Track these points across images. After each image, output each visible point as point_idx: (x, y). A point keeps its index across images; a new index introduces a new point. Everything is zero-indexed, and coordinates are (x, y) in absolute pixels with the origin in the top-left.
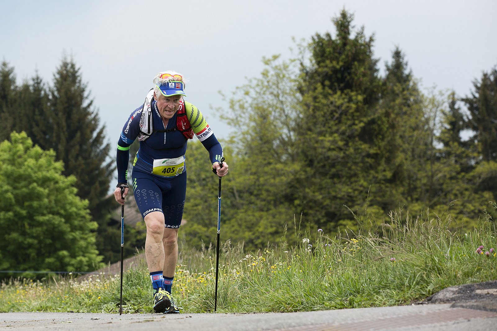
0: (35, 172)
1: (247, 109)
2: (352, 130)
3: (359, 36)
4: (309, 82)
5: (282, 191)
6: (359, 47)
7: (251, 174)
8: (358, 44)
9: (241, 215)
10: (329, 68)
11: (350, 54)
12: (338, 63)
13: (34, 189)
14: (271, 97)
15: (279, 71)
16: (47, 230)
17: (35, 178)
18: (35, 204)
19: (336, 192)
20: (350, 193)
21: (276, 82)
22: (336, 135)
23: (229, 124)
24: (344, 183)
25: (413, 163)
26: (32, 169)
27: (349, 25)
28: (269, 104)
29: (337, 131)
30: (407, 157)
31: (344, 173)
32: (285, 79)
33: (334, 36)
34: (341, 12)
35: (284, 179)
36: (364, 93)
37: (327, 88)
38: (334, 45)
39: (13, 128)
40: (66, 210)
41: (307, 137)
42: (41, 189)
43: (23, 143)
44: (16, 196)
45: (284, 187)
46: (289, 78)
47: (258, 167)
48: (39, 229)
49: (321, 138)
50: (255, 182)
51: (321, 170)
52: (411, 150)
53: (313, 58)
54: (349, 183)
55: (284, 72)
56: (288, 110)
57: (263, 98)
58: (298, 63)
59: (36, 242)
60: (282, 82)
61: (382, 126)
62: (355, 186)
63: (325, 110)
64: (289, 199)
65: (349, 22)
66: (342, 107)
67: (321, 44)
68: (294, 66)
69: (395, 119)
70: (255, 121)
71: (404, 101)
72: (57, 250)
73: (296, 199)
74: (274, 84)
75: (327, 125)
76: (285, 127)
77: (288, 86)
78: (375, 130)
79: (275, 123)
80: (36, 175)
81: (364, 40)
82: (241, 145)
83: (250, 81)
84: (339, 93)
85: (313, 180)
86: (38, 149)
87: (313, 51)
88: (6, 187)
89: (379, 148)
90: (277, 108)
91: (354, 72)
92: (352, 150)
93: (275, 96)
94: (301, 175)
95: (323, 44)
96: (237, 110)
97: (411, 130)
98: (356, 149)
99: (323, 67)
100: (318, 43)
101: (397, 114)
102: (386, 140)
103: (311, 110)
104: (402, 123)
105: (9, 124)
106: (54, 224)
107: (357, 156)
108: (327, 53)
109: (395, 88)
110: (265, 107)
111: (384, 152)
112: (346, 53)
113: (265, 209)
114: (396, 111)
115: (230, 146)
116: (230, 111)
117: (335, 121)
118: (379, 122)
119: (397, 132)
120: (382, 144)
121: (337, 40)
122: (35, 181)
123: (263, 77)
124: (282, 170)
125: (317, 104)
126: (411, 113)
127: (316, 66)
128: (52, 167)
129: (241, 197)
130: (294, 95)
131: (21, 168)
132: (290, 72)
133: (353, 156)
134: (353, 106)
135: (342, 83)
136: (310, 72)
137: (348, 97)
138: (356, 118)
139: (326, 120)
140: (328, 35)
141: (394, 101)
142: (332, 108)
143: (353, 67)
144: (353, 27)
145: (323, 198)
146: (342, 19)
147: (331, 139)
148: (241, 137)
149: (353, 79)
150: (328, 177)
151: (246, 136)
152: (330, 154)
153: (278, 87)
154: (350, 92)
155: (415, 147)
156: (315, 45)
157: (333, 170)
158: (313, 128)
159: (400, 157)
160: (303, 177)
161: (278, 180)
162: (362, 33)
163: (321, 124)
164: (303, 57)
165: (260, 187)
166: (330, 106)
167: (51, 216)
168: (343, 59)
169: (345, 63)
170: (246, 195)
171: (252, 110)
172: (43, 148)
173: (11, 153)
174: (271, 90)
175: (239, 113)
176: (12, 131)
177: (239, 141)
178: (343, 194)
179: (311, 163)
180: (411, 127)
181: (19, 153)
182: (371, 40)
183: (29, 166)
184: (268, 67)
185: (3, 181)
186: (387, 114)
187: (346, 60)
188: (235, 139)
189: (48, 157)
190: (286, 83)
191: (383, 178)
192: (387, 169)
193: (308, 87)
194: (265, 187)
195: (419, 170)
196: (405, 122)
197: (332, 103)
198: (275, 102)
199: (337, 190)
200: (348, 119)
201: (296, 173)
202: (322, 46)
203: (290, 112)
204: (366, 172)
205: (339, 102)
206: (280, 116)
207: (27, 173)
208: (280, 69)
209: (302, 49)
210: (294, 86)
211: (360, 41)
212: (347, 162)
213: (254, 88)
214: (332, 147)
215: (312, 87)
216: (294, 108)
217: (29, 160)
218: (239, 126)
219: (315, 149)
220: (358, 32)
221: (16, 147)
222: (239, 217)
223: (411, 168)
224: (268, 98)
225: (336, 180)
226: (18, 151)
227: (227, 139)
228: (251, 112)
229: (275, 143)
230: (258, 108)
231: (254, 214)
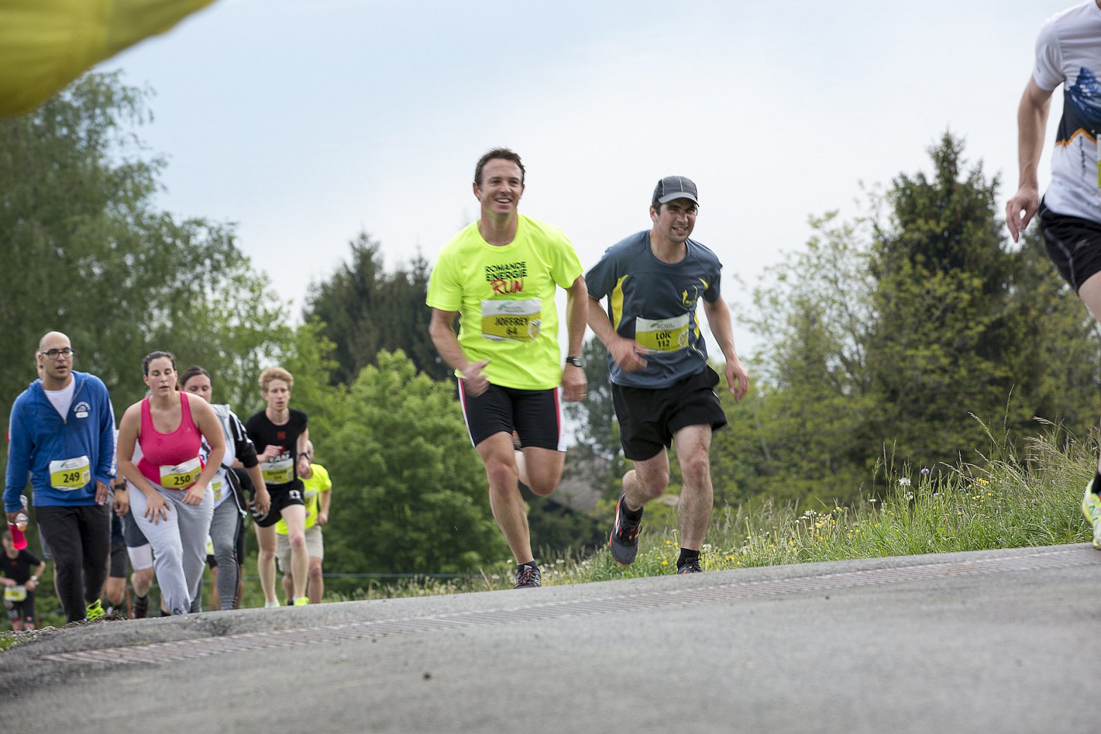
0: (421, 419)
1: (782, 305)
2: (964, 338)
3: (975, 177)
4: (889, 257)
5: (845, 443)
6: (974, 196)
7: (792, 415)
8: (973, 191)
9: (775, 485)
10: (923, 232)
11: (958, 208)
12: (938, 223)
13: (418, 446)
14: (824, 284)
15: (836, 240)
16: (443, 517)
17: (420, 430)
18: (422, 472)
19: (936, 443)
20: (961, 445)
21: (832, 258)
22: (936, 347)
23: (753, 330)
24: (952, 428)
25: (1069, 393)
26: (415, 413)
27: (955, 159)
28: (820, 296)
29: (938, 340)
30: (1060, 383)
31: (951, 412)
32: (847, 253)
33: (931, 176)
34: (943, 137)
35: (848, 422)
36: (984, 273)
37: (919, 267)
38: (930, 194)
39: (380, 345)
40: (473, 482)
41: (887, 350)
42: (431, 448)
43: (398, 369)
44: (389, 460)
45: (848, 438)
46: (855, 250)
47: (802, 403)
48: (429, 515)
49: (910, 352)
50: (798, 429)
51: (911, 407)
52: (1066, 372)
53: (895, 216)
54: (959, 429)
55: (846, 240)
56: (853, 305)
57: (809, 285)
58: (869, 225)
59: (424, 537)
60: (842, 257)
61: (1016, 331)
62: (971, 433)
63: (917, 305)
64: (858, 457)
65: (956, 154)
66: (945, 299)
67: (908, 192)
68: (864, 230)
69: (1037, 318)
70: (795, 325)
71: (1053, 288)
72: (460, 551)
73: (869, 456)
74: (828, 261)
75: (920, 330)
76: (849, 333)
77: (853, 265)
78: (1003, 337)
79: (831, 328)
80: (423, 423)
81: (983, 184)
82: (773, 366)
83: (789, 257)
84: (940, 274)
85: (898, 423)
86: (425, 379)
87: (895, 205)
88: (372, 445)
89: (1012, 368)
90: (834, 302)
91: (966, 239)
92: (963, 372)
93: (831, 281)
94: (876, 415)
95: (912, 192)
96: (765, 307)
97: (1066, 338)
98: (972, 371)
99: (913, 231)
100: (904, 190)
101: (1042, 311)
102: (1023, 354)
103: (892, 305)
104: (1050, 326)
105: (373, 337)
106: (454, 507)
107: (974, 382)
108: (920, 207)
109: (1038, 266)
110: (814, 301)
111: (1020, 376)
112: (952, 206)
113: (816, 475)
114: (1038, 306)
115: (755, 367)
116: (754, 308)
117: (934, 322)
118: (1011, 324)
119: (1041, 341)
120: (1017, 361)
121: (935, 185)
122: (420, 434)
123: (810, 250)
124: (845, 408)
125: (902, 295)
126: (1064, 309)
127: (900, 230)
128: (449, 409)
129: (776, 457)
130: (863, 280)
131: (396, 412)
132: (856, 241)
133: (965, 383)
134: (966, 296)
135: (945, 257)
136: (891, 240)
137: (956, 281)
138: (970, 317)
139: (920, 322)
140: (921, 176)
141: (1035, 288)
142: (929, 301)
143: (965, 230)
144: (964, 162)
145: (915, 455)
146: (945, 149)
147: (927, 353)
148: (774, 352)
149: (964, 251)
150: (923, 418)
151: (782, 351)
152: (926, 378)
153: (835, 266)
154: (959, 274)
155: (1072, 366)
156: (899, 194)
157: (932, 407)
158: (896, 335)
159: (1047, 384)
160: (881, 418)
161: (836, 425)
162: (980, 172)
163: (911, 328)
164: (877, 215)
165: (808, 438)
166: (926, 297)
167: (448, 493)
168: (948, 217)
169: (951, 223)
170: (782, 453)
171: (792, 306)
172: (433, 377)
173: (380, 387)
174: (824, 272)
175: (769, 310)
176: (378, 350)
177: (770, 360)
178: (949, 447)
179: (893, 395)
180: (1065, 333)
181: (392, 387)
182: (995, 183)
183: (411, 409)
184: (817, 233)
185: (367, 434)
186: (1024, 310)
187: (953, 218)
188: (763, 357)
189: (443, 392)
190: (849, 259)
191: (1019, 419)
192: (1026, 403)
193: (887, 264)
194: (816, 438)
195: (1081, 406)
196: (1056, 324)
197: (928, 292)
198: (831, 292)
199: (940, 441)
200: (956, 320)
201: (867, 412)
202: (910, 196)
203: (856, 308)
204: (989, 410)
205: (941, 291)
206: (840, 315)
207: (406, 420)
208: (839, 236)
209: (876, 200)
210: (864, 264)
211: (975, 186)
212: (956, 394)
213: (794, 269)
214: (930, 367)
215: (894, 266)
216: (862, 300)
217: (411, 398)
218: (771, 334)
219: (900, 371)
220: (972, 169)
221: (387, 376)
222: (770, 489)
223: (1065, 402)
224: (819, 286)
225: (937, 424)
226: (390, 383)
227: (751, 357)
228: (789, 309)
229: (832, 363)
230: (801, 303)
231: (796, 483)
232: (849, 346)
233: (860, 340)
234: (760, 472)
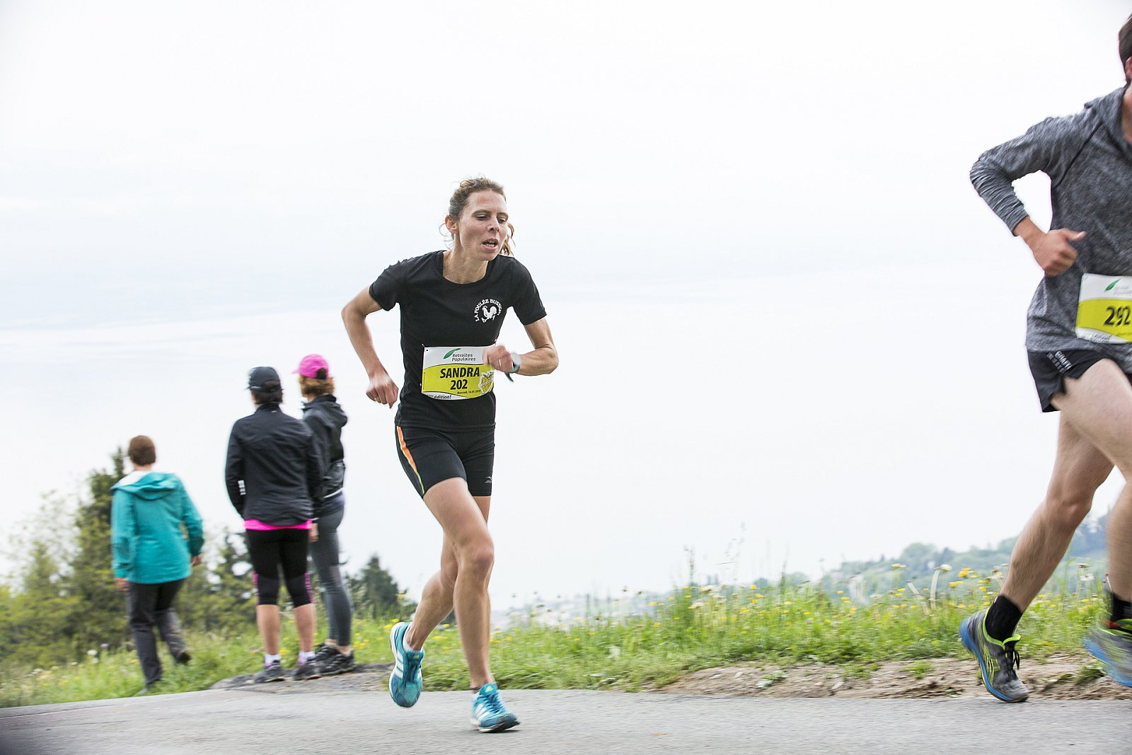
1: (25, 544)
4: (87, 516)
5: (61, 625)
7: (31, 608)
9: (21, 649)
14: (49, 532)
15: (56, 506)
21: (54, 517)
23: (8, 558)
28: (47, 539)
32: (62, 514)
33: (110, 469)
34: (117, 448)
35: (64, 613)
38: (108, 479)
41: (85, 570)
45: (63, 621)
46: (67, 512)
47: (37, 601)
49: (99, 572)
50: (35, 617)
51: (99, 603)
53: (91, 493)
55: (61, 506)
56: (66, 545)
57: (41, 532)
58: (75, 498)
60: (59, 516)
67: (98, 479)
68: (71, 501)
70: (33, 555)
74: (52, 518)
76: (63, 561)
77: (65, 521)
79: (53, 558)
82: (20, 580)
85: (92, 613)
87: (90, 486)
90: (55, 542)
93: (53, 530)
94: (79, 609)
96: (15, 545)
100: (95, 478)
103: (88, 544)
108: (103, 487)
110: (43, 542)
113: (45, 643)
115: (9, 581)
116: (9, 545)
121: (112, 475)
123: (41, 512)
124: (62, 604)
125: (94, 538)
127: (93, 501)
129: (22, 633)
130: (72, 529)
132: (67, 507)
136: (88, 507)
140: (106, 470)
146: (118, 455)
148: (20, 571)
150: (106, 610)
151: (26, 571)
152: (107, 587)
153: (55, 521)
156: (93, 480)
158: (90, 562)
160: (82, 610)
161: (57, 614)
163: (99, 558)
164: (79, 492)
165: (40, 622)
170: (25, 630)
171: (31, 544)
174: (49, 525)
175: (18, 547)
179: (89, 596)
184: (45, 502)
188: (14, 574)
190: (63, 518)
193: (86, 521)
194: (45, 622)
195: (195, 603)
198: (53, 536)
201: (74, 606)
202: (99, 482)
203: (68, 547)
206: (58, 550)
208: (57, 504)
210: (74, 520)
213: (32, 523)
215: (89, 522)
216: (71, 542)
218: (18, 561)
219: (93, 582)
222: (18, 651)
224: (46, 533)
225: (114, 613)
228: (30, 547)
229: (54, 578)
230: (36, 543)
231: (33, 648)
232: (65, 569)
233: (71, 564)
234: (14, 641)
